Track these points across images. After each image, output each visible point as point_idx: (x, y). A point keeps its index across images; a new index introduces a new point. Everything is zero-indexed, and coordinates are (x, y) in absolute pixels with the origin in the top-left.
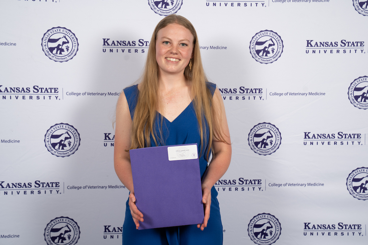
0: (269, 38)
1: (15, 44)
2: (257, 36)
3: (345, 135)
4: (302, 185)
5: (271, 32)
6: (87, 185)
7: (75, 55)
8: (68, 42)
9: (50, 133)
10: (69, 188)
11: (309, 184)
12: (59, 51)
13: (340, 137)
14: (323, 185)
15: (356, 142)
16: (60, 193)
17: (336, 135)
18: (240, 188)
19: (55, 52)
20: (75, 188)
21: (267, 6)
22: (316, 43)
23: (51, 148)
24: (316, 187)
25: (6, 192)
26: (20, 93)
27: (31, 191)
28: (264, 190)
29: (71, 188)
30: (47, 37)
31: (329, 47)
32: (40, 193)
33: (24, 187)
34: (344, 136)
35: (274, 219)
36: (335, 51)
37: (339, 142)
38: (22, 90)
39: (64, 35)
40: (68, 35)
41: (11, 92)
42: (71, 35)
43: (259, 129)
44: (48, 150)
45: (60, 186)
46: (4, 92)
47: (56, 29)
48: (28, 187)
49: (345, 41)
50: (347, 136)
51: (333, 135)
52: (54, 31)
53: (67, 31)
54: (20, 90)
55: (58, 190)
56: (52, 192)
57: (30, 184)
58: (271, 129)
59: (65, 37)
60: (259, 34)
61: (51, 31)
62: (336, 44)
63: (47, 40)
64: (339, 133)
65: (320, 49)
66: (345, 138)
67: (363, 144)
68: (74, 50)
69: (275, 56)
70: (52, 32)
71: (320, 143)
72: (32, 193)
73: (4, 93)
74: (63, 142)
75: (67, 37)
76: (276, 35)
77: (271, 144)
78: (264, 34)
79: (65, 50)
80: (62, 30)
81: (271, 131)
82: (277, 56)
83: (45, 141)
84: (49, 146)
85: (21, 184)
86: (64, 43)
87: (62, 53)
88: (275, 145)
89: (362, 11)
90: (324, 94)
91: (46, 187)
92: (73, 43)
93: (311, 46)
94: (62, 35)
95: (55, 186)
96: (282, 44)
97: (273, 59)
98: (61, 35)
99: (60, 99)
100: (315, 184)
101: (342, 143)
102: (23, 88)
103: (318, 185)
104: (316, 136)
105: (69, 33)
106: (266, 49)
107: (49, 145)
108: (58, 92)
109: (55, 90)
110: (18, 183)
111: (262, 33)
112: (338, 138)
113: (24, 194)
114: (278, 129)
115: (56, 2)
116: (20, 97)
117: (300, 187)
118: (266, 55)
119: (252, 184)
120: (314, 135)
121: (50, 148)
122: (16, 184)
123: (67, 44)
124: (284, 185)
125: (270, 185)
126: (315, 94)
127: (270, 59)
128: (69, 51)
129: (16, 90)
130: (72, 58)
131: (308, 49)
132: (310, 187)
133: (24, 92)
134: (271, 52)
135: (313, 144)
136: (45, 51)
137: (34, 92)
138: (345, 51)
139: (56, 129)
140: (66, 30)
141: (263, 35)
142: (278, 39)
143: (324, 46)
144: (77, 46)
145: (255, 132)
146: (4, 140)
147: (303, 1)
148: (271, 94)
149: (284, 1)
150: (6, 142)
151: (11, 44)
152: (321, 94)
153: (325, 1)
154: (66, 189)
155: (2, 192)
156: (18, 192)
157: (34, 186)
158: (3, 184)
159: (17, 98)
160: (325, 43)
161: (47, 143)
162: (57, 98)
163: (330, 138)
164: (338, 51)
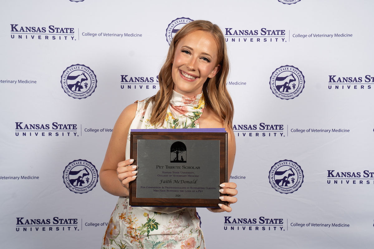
0: (290, 73)
1: (35, 82)
2: (277, 71)
3: (372, 173)
4: (326, 225)
5: (292, 68)
6: (105, 222)
7: (94, 91)
8: (87, 79)
9: (68, 169)
10: (87, 224)
11: (334, 225)
12: (78, 88)
13: (366, 176)
14: (348, 225)
16: (78, 230)
17: (362, 174)
18: (260, 228)
19: (73, 89)
20: (93, 225)
21: (288, 41)
22: (339, 78)
23: (69, 185)
25: (25, 228)
26: (39, 130)
27: (50, 228)
28: (286, 230)
29: (89, 225)
30: (66, 74)
31: (353, 83)
32: (59, 229)
33: (43, 223)
34: (370, 175)
39: (83, 72)
40: (87, 72)
41: (31, 129)
42: (90, 72)
43: (280, 166)
44: (67, 187)
45: (78, 223)
47: (75, 67)
48: (47, 223)
49: (370, 76)
51: (359, 174)
52: (73, 69)
53: (86, 68)
54: (40, 127)
55: (76, 227)
56: (70, 228)
57: (48, 220)
58: (293, 166)
60: (280, 69)
61: (70, 68)
62: (360, 79)
63: (66, 78)
64: (364, 172)
65: (343, 85)
66: (372, 176)
68: (93, 86)
69: (296, 91)
71: (344, 181)
72: (51, 230)
74: (81, 179)
75: (85, 74)
76: (297, 70)
77: (293, 182)
78: (285, 69)
79: (84, 87)
80: (81, 67)
81: (292, 168)
82: (298, 91)
83: (63, 177)
84: (68, 183)
85: (40, 220)
86: (83, 80)
87: (81, 89)
88: (297, 184)
90: (348, 131)
91: (64, 223)
92: (92, 80)
93: (334, 81)
94: (81, 72)
95: (73, 223)
96: (303, 80)
97: (294, 95)
99: (78, 136)
100: (340, 225)
101: (368, 182)
102: (42, 125)
103: (343, 225)
104: (341, 174)
105: (87, 70)
106: (287, 85)
107: (67, 181)
108: (76, 129)
109: (74, 127)
110: (37, 219)
111: (282, 68)
112: (364, 177)
113: (43, 230)
114: (300, 167)
115: (75, 40)
116: (40, 133)
117: (323, 227)
118: (287, 91)
119: (273, 223)
120: (338, 173)
121: (69, 184)
122: (35, 220)
123: (86, 81)
124: (307, 225)
125: (292, 224)
126: (339, 131)
127: (290, 95)
128: (88, 88)
129: (35, 127)
130: (90, 95)
131: (331, 85)
132: (335, 227)
133: (44, 128)
135: (337, 183)
136: (64, 88)
138: (369, 87)
139: (74, 166)
140: (84, 67)
141: (284, 71)
144: (95, 83)
146: (24, 176)
147: (325, 36)
148: (292, 130)
149: (305, 36)
150: (26, 178)
151: (32, 82)
152: (345, 131)
153: (348, 35)
154: (84, 225)
155: (21, 229)
156: (37, 228)
157: (53, 223)
158: (22, 220)
159: (37, 135)
160: (348, 79)
161: (65, 180)
162: (75, 134)
163: (355, 176)
164: (362, 87)
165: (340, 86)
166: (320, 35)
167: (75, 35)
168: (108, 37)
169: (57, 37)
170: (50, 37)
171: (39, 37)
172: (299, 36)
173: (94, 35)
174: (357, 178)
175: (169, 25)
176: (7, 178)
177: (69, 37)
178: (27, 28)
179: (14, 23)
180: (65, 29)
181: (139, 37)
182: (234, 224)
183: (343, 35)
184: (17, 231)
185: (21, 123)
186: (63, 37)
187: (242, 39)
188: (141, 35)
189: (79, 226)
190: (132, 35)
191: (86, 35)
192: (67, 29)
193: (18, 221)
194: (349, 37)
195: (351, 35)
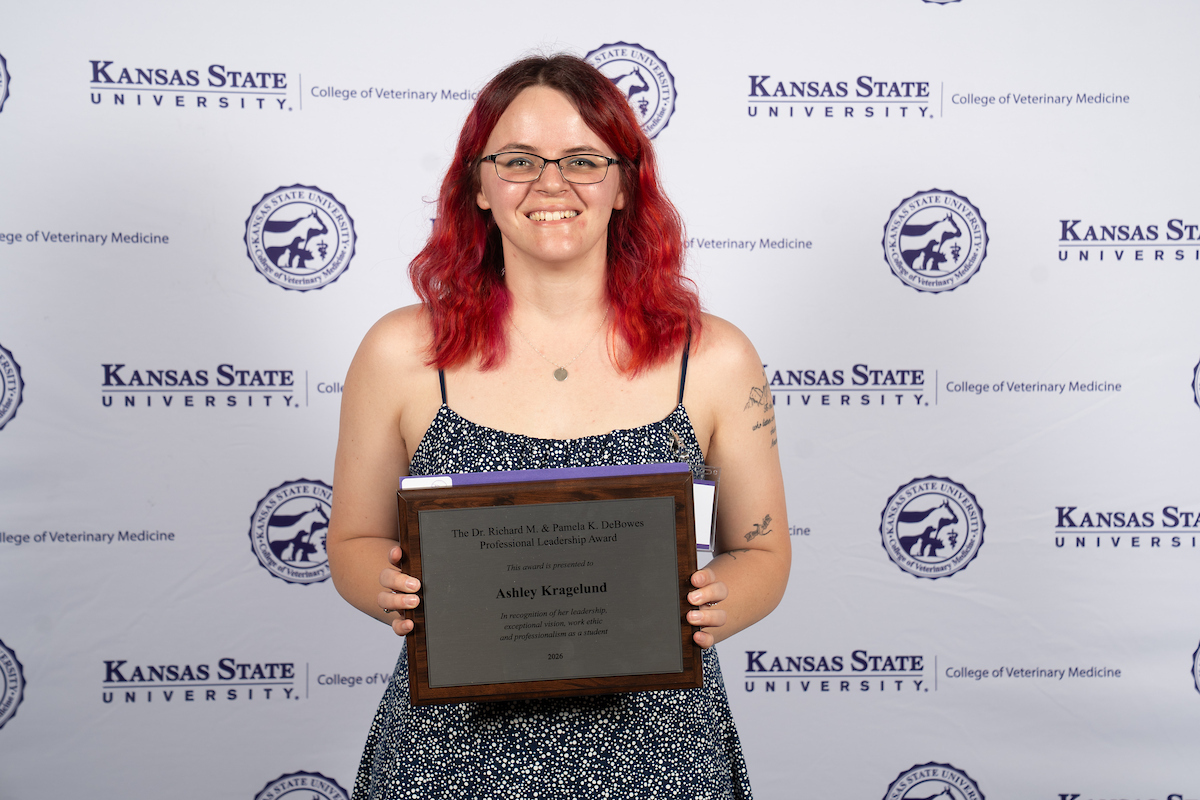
0: (942, 214)
1: (165, 239)
2: (906, 206)
3: (1187, 515)
4: (1051, 674)
5: (949, 196)
6: (380, 672)
7: (347, 268)
8: (325, 231)
9: (266, 510)
10: (323, 680)
11: (1074, 672)
12: (297, 258)
13: (1171, 522)
14: (1117, 673)
16: (297, 698)
17: (1159, 518)
18: (855, 684)
19: (284, 260)
20: (343, 680)
21: (937, 115)
22: (1091, 228)
23: (268, 558)
24: (1096, 679)
25: (131, 695)
26: (177, 387)
27: (208, 692)
28: (931, 688)
29: (330, 681)
31: (1132, 242)
32: (235, 696)
33: (187, 677)
34: (1182, 520)
35: (965, 780)
36: (1148, 253)
37: (1166, 540)
38: (183, 379)
40: (325, 207)
41: (150, 384)
42: (333, 209)
43: (914, 495)
44: (261, 564)
45: (295, 676)
46: (131, 384)
48: (199, 678)
49: (1181, 222)
51: (1148, 516)
53: (321, 196)
54: (179, 377)
55: (288, 687)
56: (271, 693)
57: (204, 669)
58: (952, 496)
59: (316, 215)
60: (912, 201)
61: (275, 197)
62: (1153, 231)
63: (262, 226)
64: (1165, 511)
65: (1102, 248)
66: (1187, 524)
68: (343, 253)
69: (963, 268)
70: (278, 200)
71: (1106, 540)
72: (210, 698)
73: (131, 388)
74: (305, 539)
75: (321, 214)
76: (964, 204)
77: (953, 543)
78: (928, 200)
79: (316, 254)
80: (306, 192)
81: (951, 502)
82: (967, 268)
83: (250, 534)
84: (264, 552)
85: (176, 667)
86: (312, 233)
87: (306, 262)
88: (965, 548)
90: (1117, 387)
91: (253, 678)
93: (1076, 238)
94: (307, 210)
95: (281, 675)
96: (982, 233)
97: (955, 278)
98: (305, 210)
99: (297, 406)
100: (1093, 672)
101: (1176, 542)
102: (186, 373)
103: (1102, 673)
104: (1095, 519)
106: (935, 249)
107: (263, 547)
108: (291, 384)
109: (283, 378)
110: (167, 665)
111: (920, 198)
112: (1165, 525)
113: (187, 699)
114: (973, 497)
116: (178, 399)
117: (1044, 679)
118: (935, 267)
119: (893, 669)
120: (1087, 515)
121: (267, 556)
122: (162, 667)
123: (322, 236)
124: (996, 674)
125: (951, 672)
126: (1090, 387)
127: (945, 278)
129: (164, 378)
130: (335, 280)
131: (1066, 249)
132: (1077, 679)
133: (191, 383)
134: (949, 256)
135: (1083, 545)
136: (255, 256)
137: (220, 383)
138: (1180, 255)
139: (285, 499)
140: (317, 194)
142: (971, 217)
143: (1116, 237)
144: (350, 243)
145: (901, 507)
146: (127, 533)
147: (1048, 99)
148: (951, 387)
149: (989, 100)
150: (133, 537)
151: (154, 239)
152: (1108, 387)
153: (1115, 99)
154: (314, 683)
155: (119, 695)
156: (168, 694)
157: (217, 676)
158: (122, 669)
159: (168, 404)
160: (1117, 229)
161: (257, 542)
162: (288, 400)
163: (1137, 525)
164: (1159, 255)
165: (1094, 253)
166: (1032, 96)
167: (290, 94)
168: (391, 101)
169: (234, 100)
170: (213, 99)
171: (178, 101)
172: (971, 99)
173: (349, 94)
174: (1142, 529)
176: (74, 538)
177: (271, 101)
178: (140, 72)
179: (102, 58)
180: (258, 74)
182: (776, 672)
183: (1101, 98)
184: (105, 701)
185: (119, 367)
186: (251, 101)
187: (799, 109)
189: (298, 684)
190: (466, 96)
191: (323, 93)
192: (264, 75)
193: (109, 671)
194: (1120, 105)
195: (1125, 99)
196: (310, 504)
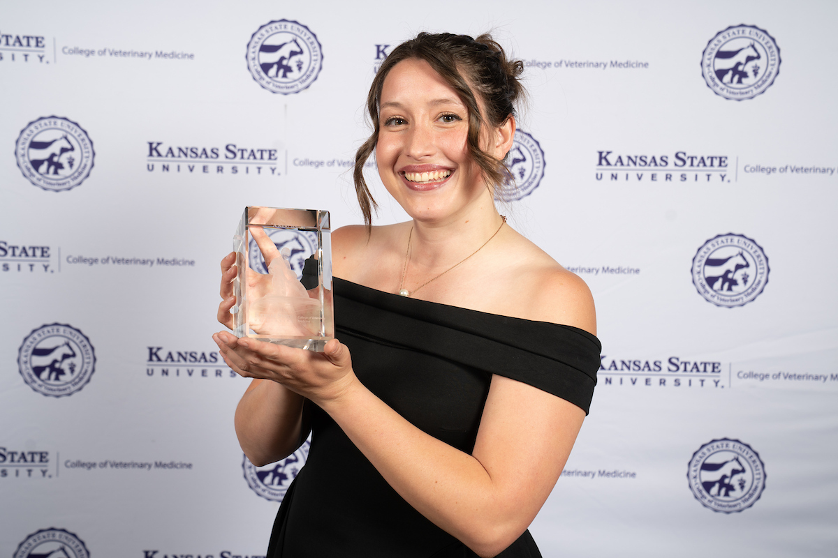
0: (513, 145)
3: (685, 363)
4: (586, 474)
5: (518, 133)
6: (109, 460)
7: (88, 175)
8: (72, 149)
9: (30, 344)
10: (69, 464)
11: (602, 474)
12: (53, 168)
13: (674, 368)
14: (633, 475)
15: (709, 382)
16: (50, 476)
17: (665, 365)
19: (43, 169)
20: (83, 465)
22: (620, 157)
23: (31, 378)
24: (617, 479)
29: (73, 465)
30: (27, 137)
31: (649, 168)
32: (6, 474)
34: (682, 367)
37: (670, 381)
39: (64, 133)
40: (73, 133)
42: (78, 133)
44: (26, 382)
45: (49, 461)
47: (46, 121)
49: (685, 154)
50: (689, 368)
51: (658, 363)
52: (43, 125)
53: (70, 124)
55: (44, 469)
56: (31, 472)
59: (66, 138)
61: (37, 124)
62: (664, 160)
63: (27, 145)
64: (670, 360)
65: (627, 172)
66: (685, 370)
67: (726, 385)
68: (85, 165)
69: (527, 184)
70: (39, 127)
71: (627, 380)
74: (57, 365)
75: (69, 137)
76: (528, 138)
79: (66, 165)
80: (59, 122)
82: (530, 185)
83: (18, 361)
84: (28, 374)
86: (63, 150)
87: (59, 171)
89: (722, 89)
90: (637, 271)
91: (19, 461)
92: (84, 151)
93: (609, 164)
95: (39, 460)
96: (541, 159)
97: (521, 191)
98: (58, 134)
99: (52, 272)
100: (616, 474)
101: (677, 383)
103: (622, 475)
104: (619, 365)
105: (74, 130)
107: (28, 370)
108: (48, 256)
109: (43, 252)
112: (669, 370)
115: (48, 62)
117: (580, 478)
118: (507, 183)
120: (614, 362)
121: (31, 376)
123: (70, 153)
126: (617, 271)
127: (514, 191)
128: (75, 168)
130: (80, 184)
131: (601, 172)
132: (604, 479)
134: (517, 176)
135: (610, 383)
136: (23, 166)
138: (684, 178)
139: (43, 337)
140: (67, 123)
142: (533, 148)
143: (638, 164)
144: (91, 158)
147: (589, 64)
149: (547, 65)
152: (630, 271)
153: (638, 65)
154: (62, 466)
160: (638, 158)
161: (23, 367)
162: (46, 267)
163: (650, 370)
164: (668, 177)
165: (621, 175)
166: (578, 62)
167: (48, 52)
168: (120, 59)
169: (7, 55)
173: (90, 53)
174: (653, 372)
175: (253, 35)
177: (33, 57)
180: (24, 37)
181: (187, 60)
183: (628, 64)
186: (19, 55)
188: (191, 56)
189: (51, 467)
190: (173, 55)
191: (71, 52)
192: (28, 38)
194: (642, 69)
195: (646, 65)
196: (61, 341)
